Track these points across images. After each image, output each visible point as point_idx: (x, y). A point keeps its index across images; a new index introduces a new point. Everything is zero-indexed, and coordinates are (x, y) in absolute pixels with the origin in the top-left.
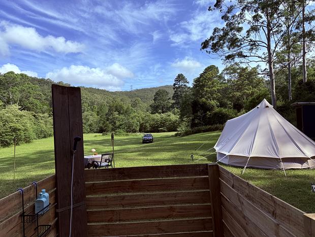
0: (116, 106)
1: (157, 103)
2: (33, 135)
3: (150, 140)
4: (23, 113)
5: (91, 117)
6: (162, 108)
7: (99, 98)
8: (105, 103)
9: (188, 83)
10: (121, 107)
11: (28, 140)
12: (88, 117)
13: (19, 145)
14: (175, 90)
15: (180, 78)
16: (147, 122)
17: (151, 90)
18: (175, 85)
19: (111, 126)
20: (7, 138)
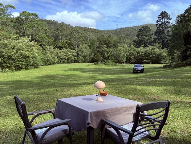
0: (105, 41)
1: (140, 39)
2: (40, 62)
3: (142, 70)
4: (32, 43)
5: (85, 49)
6: (145, 42)
7: (91, 35)
8: (96, 39)
9: (171, 19)
10: (109, 42)
11: (35, 66)
12: (82, 50)
13: (29, 69)
14: (158, 26)
15: (164, 15)
16: (132, 55)
17: (134, 28)
18: (157, 21)
19: (101, 57)
20: (19, 63)
